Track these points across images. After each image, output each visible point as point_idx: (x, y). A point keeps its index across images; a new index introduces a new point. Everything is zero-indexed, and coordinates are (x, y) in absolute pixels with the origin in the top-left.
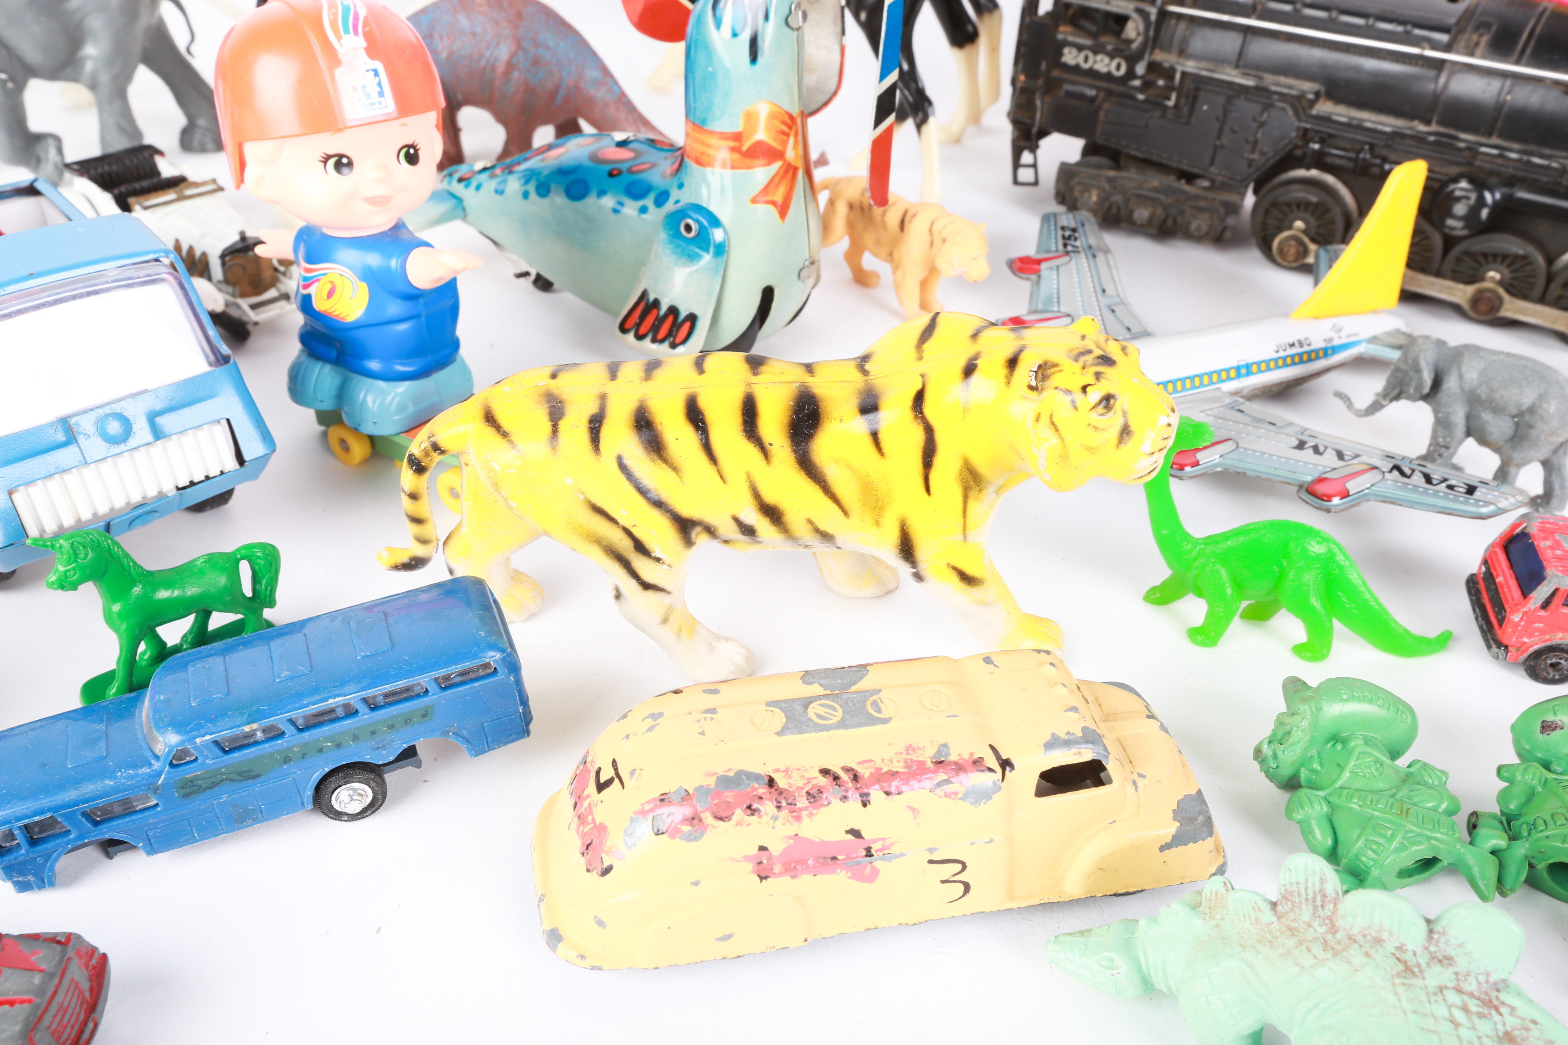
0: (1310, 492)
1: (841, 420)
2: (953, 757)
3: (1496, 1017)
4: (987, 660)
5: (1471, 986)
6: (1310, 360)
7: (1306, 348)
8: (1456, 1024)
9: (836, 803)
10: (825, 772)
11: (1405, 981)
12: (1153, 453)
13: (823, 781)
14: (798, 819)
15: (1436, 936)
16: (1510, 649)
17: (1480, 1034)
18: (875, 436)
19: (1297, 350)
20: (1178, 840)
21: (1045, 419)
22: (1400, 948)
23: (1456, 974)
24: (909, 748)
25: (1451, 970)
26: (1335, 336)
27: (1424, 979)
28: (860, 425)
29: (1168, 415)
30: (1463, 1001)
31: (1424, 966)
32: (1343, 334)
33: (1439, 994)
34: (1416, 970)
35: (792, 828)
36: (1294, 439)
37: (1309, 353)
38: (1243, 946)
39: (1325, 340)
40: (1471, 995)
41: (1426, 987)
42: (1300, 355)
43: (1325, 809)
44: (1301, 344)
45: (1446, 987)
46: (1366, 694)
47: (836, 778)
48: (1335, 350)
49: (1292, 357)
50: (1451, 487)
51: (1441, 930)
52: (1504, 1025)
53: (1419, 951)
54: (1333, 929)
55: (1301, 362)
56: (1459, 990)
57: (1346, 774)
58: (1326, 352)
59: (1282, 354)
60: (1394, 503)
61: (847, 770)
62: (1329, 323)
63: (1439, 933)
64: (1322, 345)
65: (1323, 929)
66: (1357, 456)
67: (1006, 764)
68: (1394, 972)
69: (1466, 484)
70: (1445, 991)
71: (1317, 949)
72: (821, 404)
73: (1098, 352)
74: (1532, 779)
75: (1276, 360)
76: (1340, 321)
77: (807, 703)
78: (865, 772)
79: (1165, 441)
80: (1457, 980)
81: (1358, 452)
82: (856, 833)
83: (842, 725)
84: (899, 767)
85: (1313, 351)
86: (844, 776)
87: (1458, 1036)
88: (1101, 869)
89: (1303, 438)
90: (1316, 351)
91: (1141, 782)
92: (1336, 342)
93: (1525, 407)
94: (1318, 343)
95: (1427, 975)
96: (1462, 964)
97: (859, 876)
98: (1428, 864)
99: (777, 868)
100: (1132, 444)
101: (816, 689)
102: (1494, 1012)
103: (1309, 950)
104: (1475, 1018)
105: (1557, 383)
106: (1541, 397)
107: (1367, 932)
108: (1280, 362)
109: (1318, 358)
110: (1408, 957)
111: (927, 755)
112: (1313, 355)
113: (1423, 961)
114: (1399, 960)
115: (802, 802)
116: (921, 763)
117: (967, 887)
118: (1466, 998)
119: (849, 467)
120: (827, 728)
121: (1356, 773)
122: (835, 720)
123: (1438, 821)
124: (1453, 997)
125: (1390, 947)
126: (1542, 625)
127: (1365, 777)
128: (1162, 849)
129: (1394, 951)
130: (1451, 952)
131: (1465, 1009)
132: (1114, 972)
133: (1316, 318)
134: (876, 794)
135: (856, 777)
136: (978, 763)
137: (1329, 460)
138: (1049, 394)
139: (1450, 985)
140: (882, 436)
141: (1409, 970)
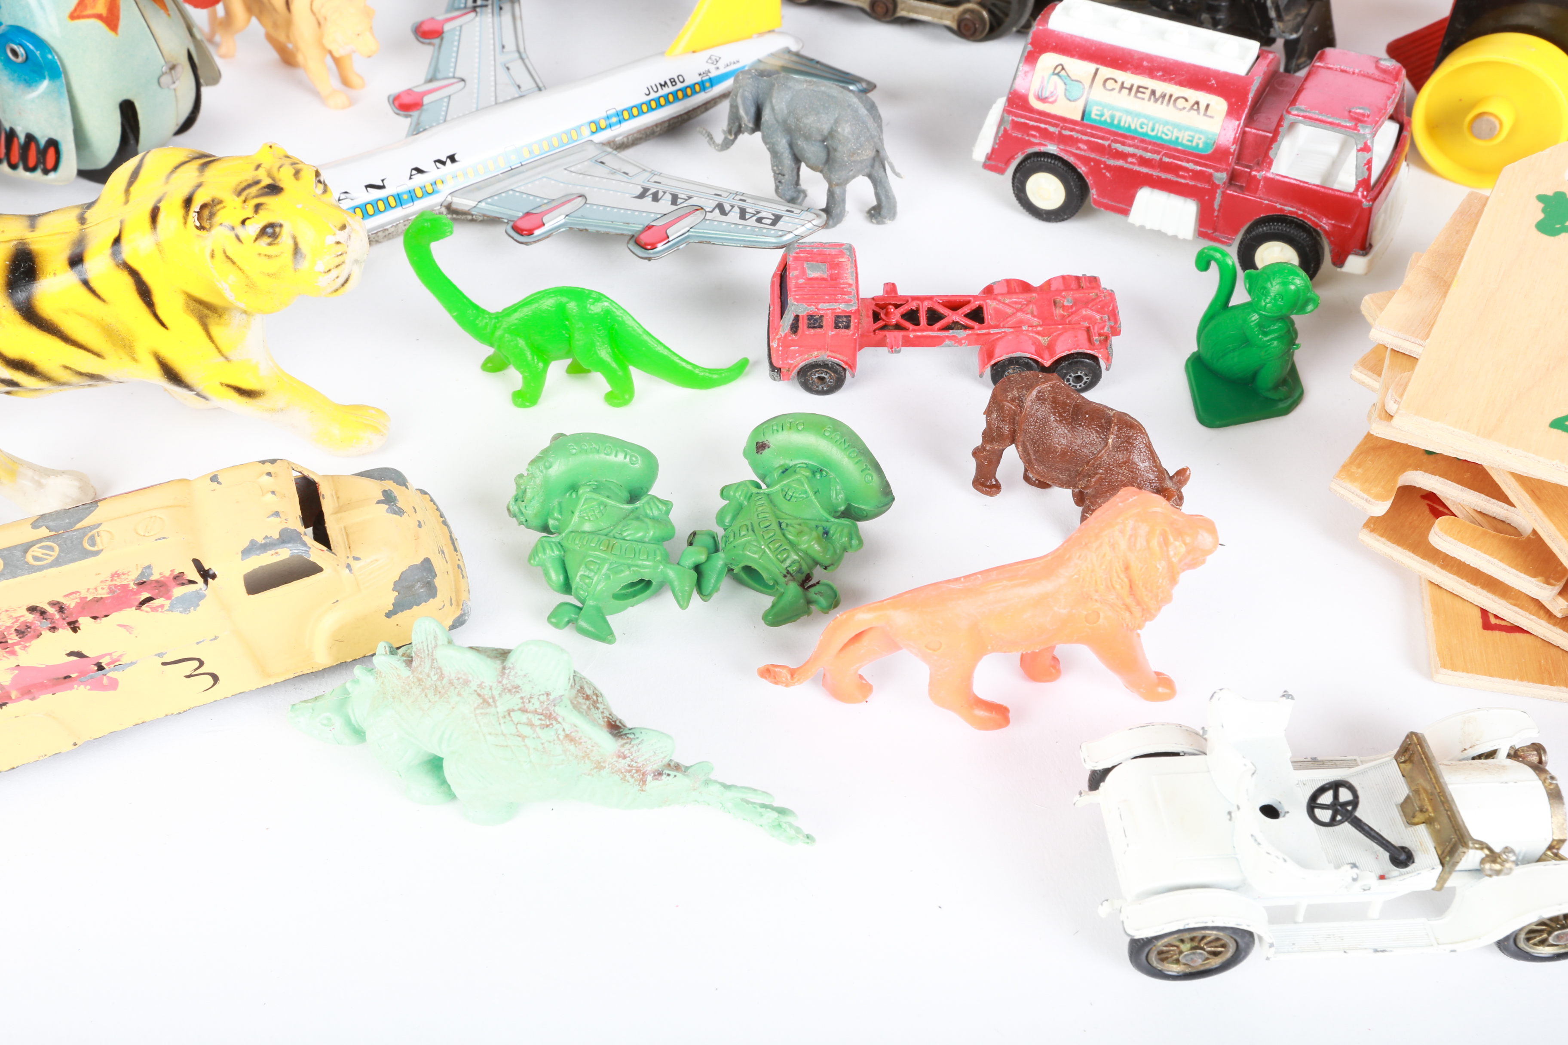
0: (638, 243)
1: (55, 274)
2: (155, 576)
3: (557, 726)
4: (214, 479)
5: (536, 705)
6: (686, 96)
7: (679, 86)
8: (524, 737)
9: (46, 634)
10: (32, 609)
11: (482, 711)
12: (329, 270)
13: (30, 617)
14: (13, 653)
15: (507, 671)
16: (782, 370)
17: (543, 741)
18: (86, 283)
19: (671, 89)
20: (398, 607)
21: (219, 254)
22: (480, 686)
23: (522, 698)
24: (115, 575)
25: (518, 696)
26: (712, 68)
27: (496, 707)
28: (70, 277)
29: (335, 234)
30: (528, 718)
31: (497, 697)
32: (719, 65)
33: (507, 717)
34: (491, 701)
35: (12, 661)
36: (639, 187)
37: (683, 90)
38: (394, 698)
39: (700, 75)
40: (535, 712)
41: (498, 713)
42: (675, 94)
43: (557, 553)
44: (673, 82)
45: (513, 710)
46: (594, 446)
47: (43, 613)
48: (713, 82)
49: (666, 97)
50: (759, 220)
51: (511, 666)
52: (564, 730)
53: (494, 685)
54: (442, 677)
55: (676, 99)
56: (524, 711)
57: (575, 518)
58: (703, 86)
59: (653, 95)
60: (709, 243)
61: (53, 604)
62: (706, 55)
63: (509, 668)
64: (698, 79)
65: (435, 678)
66: (690, 198)
67: (207, 575)
68: (476, 705)
69: (774, 215)
70: (512, 714)
71: (430, 693)
72: (37, 259)
73: (267, 181)
74: (740, 496)
75: (648, 103)
76: (716, 52)
77: (26, 547)
78: (71, 603)
79: (339, 257)
80: (523, 703)
81: (690, 194)
82: (79, 655)
83: (56, 563)
84: (103, 593)
85: (687, 87)
86: (51, 610)
87: (526, 745)
88: (338, 640)
89: (647, 185)
90: (692, 87)
91: (355, 565)
92: (714, 74)
93: (826, 132)
94: (692, 78)
95: (498, 704)
96: (526, 690)
97: (99, 686)
98: (644, 585)
99: (14, 694)
100: (305, 265)
101: (44, 532)
102: (554, 722)
103: (426, 696)
104: (538, 729)
105: (849, 106)
106: (837, 122)
107: (459, 676)
108: (653, 104)
109: (694, 92)
110: (486, 692)
111: (130, 580)
112: (689, 91)
113: (496, 693)
114: (479, 695)
115: (13, 638)
116: (125, 587)
117: (215, 678)
118: (530, 716)
119: (81, 315)
120: (40, 569)
121: (583, 517)
122: (50, 559)
123: (640, 550)
124: (517, 716)
125: (474, 686)
126: (797, 348)
127: (590, 519)
128: (389, 615)
129: (476, 689)
130: (518, 682)
131: (531, 724)
132: (331, 728)
133: (694, 52)
134: (84, 622)
135: (61, 609)
136: (179, 579)
137: (665, 205)
138: (217, 231)
139: (516, 708)
140: (94, 284)
141: (486, 702)
